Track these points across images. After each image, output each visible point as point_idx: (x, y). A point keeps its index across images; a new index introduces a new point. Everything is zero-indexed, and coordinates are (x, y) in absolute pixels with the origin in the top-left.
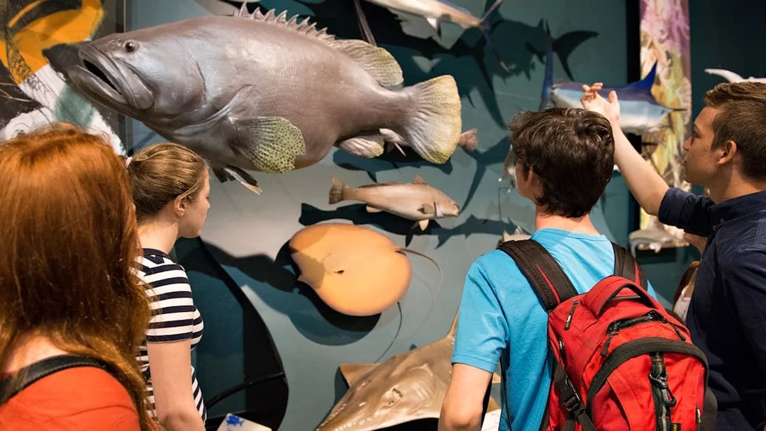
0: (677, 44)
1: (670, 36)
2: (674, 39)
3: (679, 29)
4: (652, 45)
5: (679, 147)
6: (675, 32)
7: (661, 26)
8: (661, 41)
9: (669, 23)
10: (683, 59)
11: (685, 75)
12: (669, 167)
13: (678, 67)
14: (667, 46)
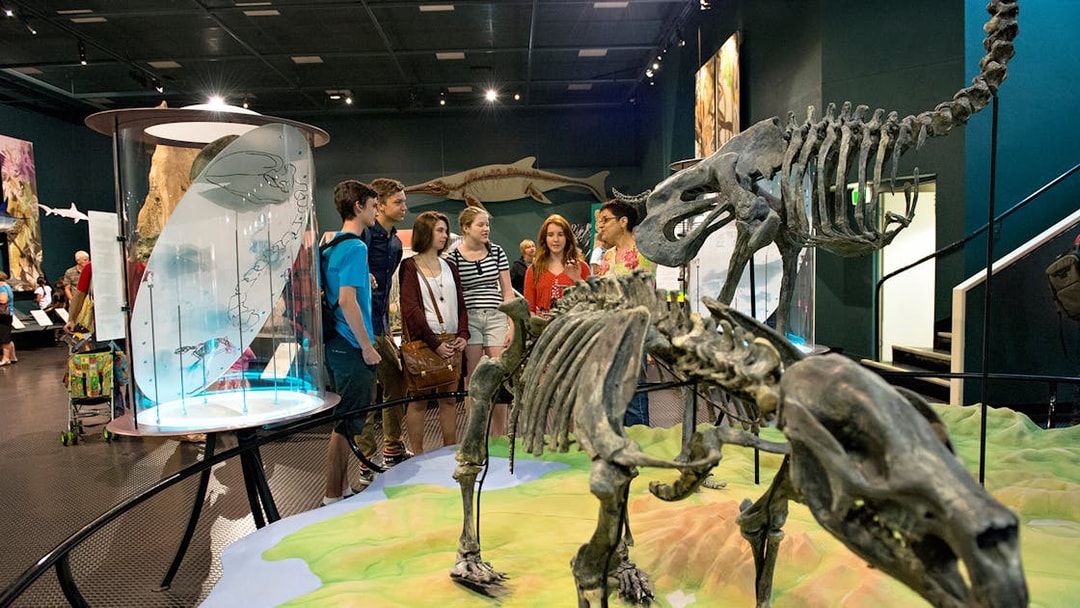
0: (27, 176)
1: (22, 172)
2: (24, 174)
3: (28, 168)
4: (10, 179)
5: (32, 234)
6: (25, 170)
7: (16, 168)
8: (16, 176)
9: (21, 167)
10: (31, 185)
11: (33, 193)
12: (27, 245)
13: (28, 189)
14: (20, 178)
